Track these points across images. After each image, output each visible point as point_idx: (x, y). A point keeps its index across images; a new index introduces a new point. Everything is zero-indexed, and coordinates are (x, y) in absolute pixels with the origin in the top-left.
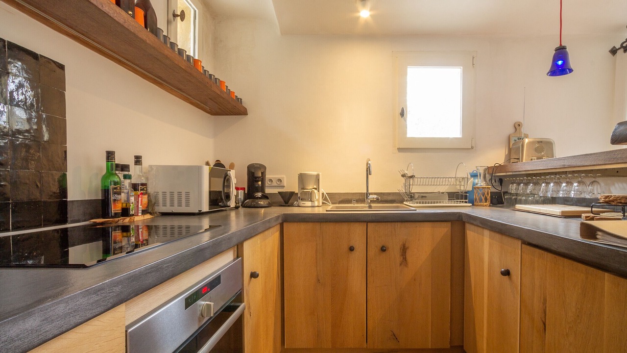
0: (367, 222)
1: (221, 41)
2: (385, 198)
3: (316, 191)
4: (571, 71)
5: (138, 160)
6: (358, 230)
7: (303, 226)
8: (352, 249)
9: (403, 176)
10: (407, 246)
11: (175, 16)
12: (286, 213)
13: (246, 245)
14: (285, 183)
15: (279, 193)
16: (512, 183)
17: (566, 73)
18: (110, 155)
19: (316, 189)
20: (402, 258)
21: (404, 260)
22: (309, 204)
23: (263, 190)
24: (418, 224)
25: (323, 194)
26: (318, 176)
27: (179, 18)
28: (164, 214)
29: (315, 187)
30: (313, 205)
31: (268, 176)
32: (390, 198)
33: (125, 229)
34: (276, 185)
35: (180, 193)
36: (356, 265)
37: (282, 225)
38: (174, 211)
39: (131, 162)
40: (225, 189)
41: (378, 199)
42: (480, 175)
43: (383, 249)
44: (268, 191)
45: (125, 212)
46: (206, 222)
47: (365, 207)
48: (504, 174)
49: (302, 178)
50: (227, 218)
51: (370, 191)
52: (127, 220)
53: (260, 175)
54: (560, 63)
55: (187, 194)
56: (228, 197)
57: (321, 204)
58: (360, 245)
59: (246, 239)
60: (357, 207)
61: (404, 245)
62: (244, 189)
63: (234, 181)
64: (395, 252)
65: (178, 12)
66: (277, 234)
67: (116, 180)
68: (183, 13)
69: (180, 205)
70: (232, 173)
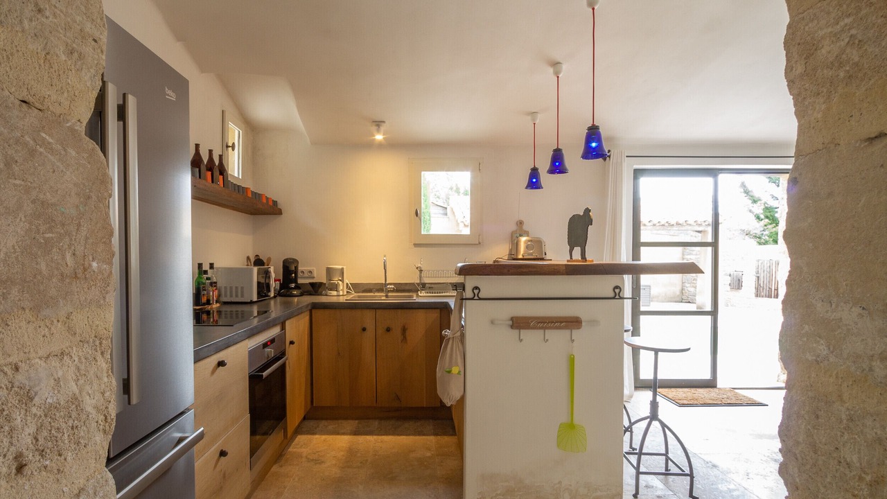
0: (376, 309)
2: (403, 287)
3: (340, 283)
4: (541, 187)
5: (212, 266)
6: (369, 314)
8: (364, 329)
9: (417, 269)
10: (406, 327)
11: (227, 147)
12: (314, 301)
13: (287, 323)
14: (315, 274)
15: (310, 284)
17: (537, 189)
18: (200, 266)
19: (340, 280)
20: (402, 337)
21: (404, 338)
22: (334, 293)
23: (295, 281)
24: (414, 310)
25: (347, 284)
26: (342, 269)
27: (230, 149)
28: (226, 303)
29: (340, 278)
30: (339, 294)
31: (300, 269)
32: (406, 288)
33: (208, 313)
34: (307, 276)
35: (237, 288)
36: (368, 340)
37: (311, 311)
39: (208, 268)
40: (267, 281)
41: (395, 289)
43: (388, 330)
44: (300, 281)
45: (208, 302)
46: (255, 309)
47: (383, 296)
49: (329, 271)
50: (268, 305)
51: (388, 282)
52: (209, 307)
53: (293, 269)
54: (534, 179)
55: (242, 288)
56: (268, 286)
57: (345, 293)
58: (370, 326)
59: (287, 319)
61: (404, 327)
62: (279, 280)
63: (273, 275)
64: (397, 332)
65: (230, 144)
66: (307, 318)
67: (204, 281)
68: (234, 144)
69: (237, 296)
70: (272, 269)
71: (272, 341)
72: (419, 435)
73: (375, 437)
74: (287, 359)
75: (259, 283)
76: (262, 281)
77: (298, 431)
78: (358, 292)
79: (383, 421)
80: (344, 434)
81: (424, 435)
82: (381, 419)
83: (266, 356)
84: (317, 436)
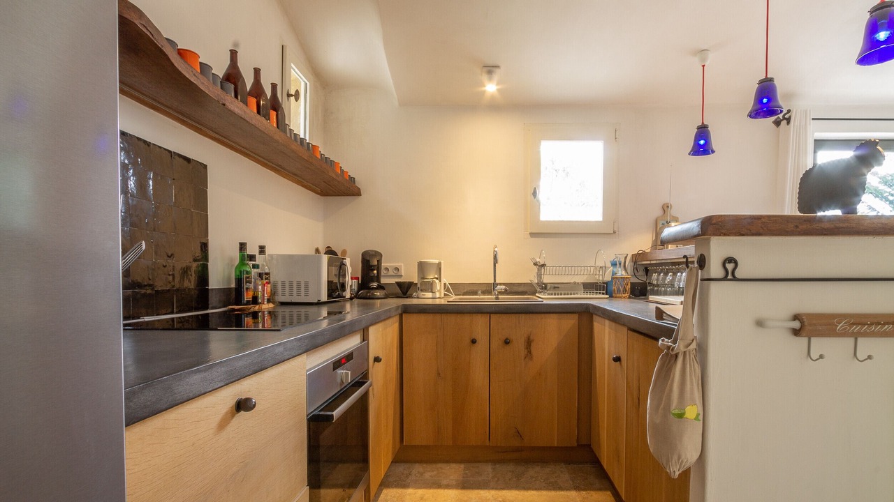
0: (490, 313)
1: (332, 113)
2: (516, 289)
3: (437, 281)
4: (713, 152)
5: (262, 250)
6: (480, 323)
7: (422, 318)
8: (474, 341)
9: (535, 264)
10: (531, 338)
11: (289, 95)
12: (405, 304)
13: (372, 330)
14: (403, 272)
15: (397, 283)
16: (655, 273)
17: (709, 154)
18: (242, 246)
19: (437, 278)
20: (526, 351)
21: (529, 354)
22: (429, 295)
23: (378, 279)
24: (543, 315)
25: (445, 284)
26: (439, 264)
27: (292, 99)
28: (283, 304)
29: (436, 276)
30: (434, 296)
31: (384, 264)
32: (521, 289)
33: (255, 315)
34: (394, 274)
35: (299, 283)
36: (478, 356)
37: (401, 316)
38: (293, 301)
39: (256, 252)
40: (341, 279)
41: (506, 290)
42: (620, 264)
43: (507, 342)
44: (384, 281)
45: (255, 300)
46: (324, 312)
47: (492, 298)
48: (648, 262)
49: (422, 267)
50: (344, 307)
51: (497, 282)
52: (257, 308)
53: (376, 263)
54: (702, 142)
55: (307, 283)
56: (343, 286)
57: (443, 296)
58: (482, 336)
59: (372, 324)
60: (483, 299)
61: (529, 338)
62: (357, 278)
63: (349, 269)
64: (519, 344)
65: (293, 92)
66: (397, 325)
67: (248, 269)
68: (297, 92)
69: (299, 294)
70: (348, 261)
71: (349, 357)
72: (554, 489)
73: (493, 492)
74: (371, 385)
75: (330, 283)
76: (336, 280)
77: (385, 484)
78: (458, 295)
79: (497, 466)
80: (448, 487)
81: (561, 489)
82: (494, 462)
83: (339, 381)
84: (410, 491)
